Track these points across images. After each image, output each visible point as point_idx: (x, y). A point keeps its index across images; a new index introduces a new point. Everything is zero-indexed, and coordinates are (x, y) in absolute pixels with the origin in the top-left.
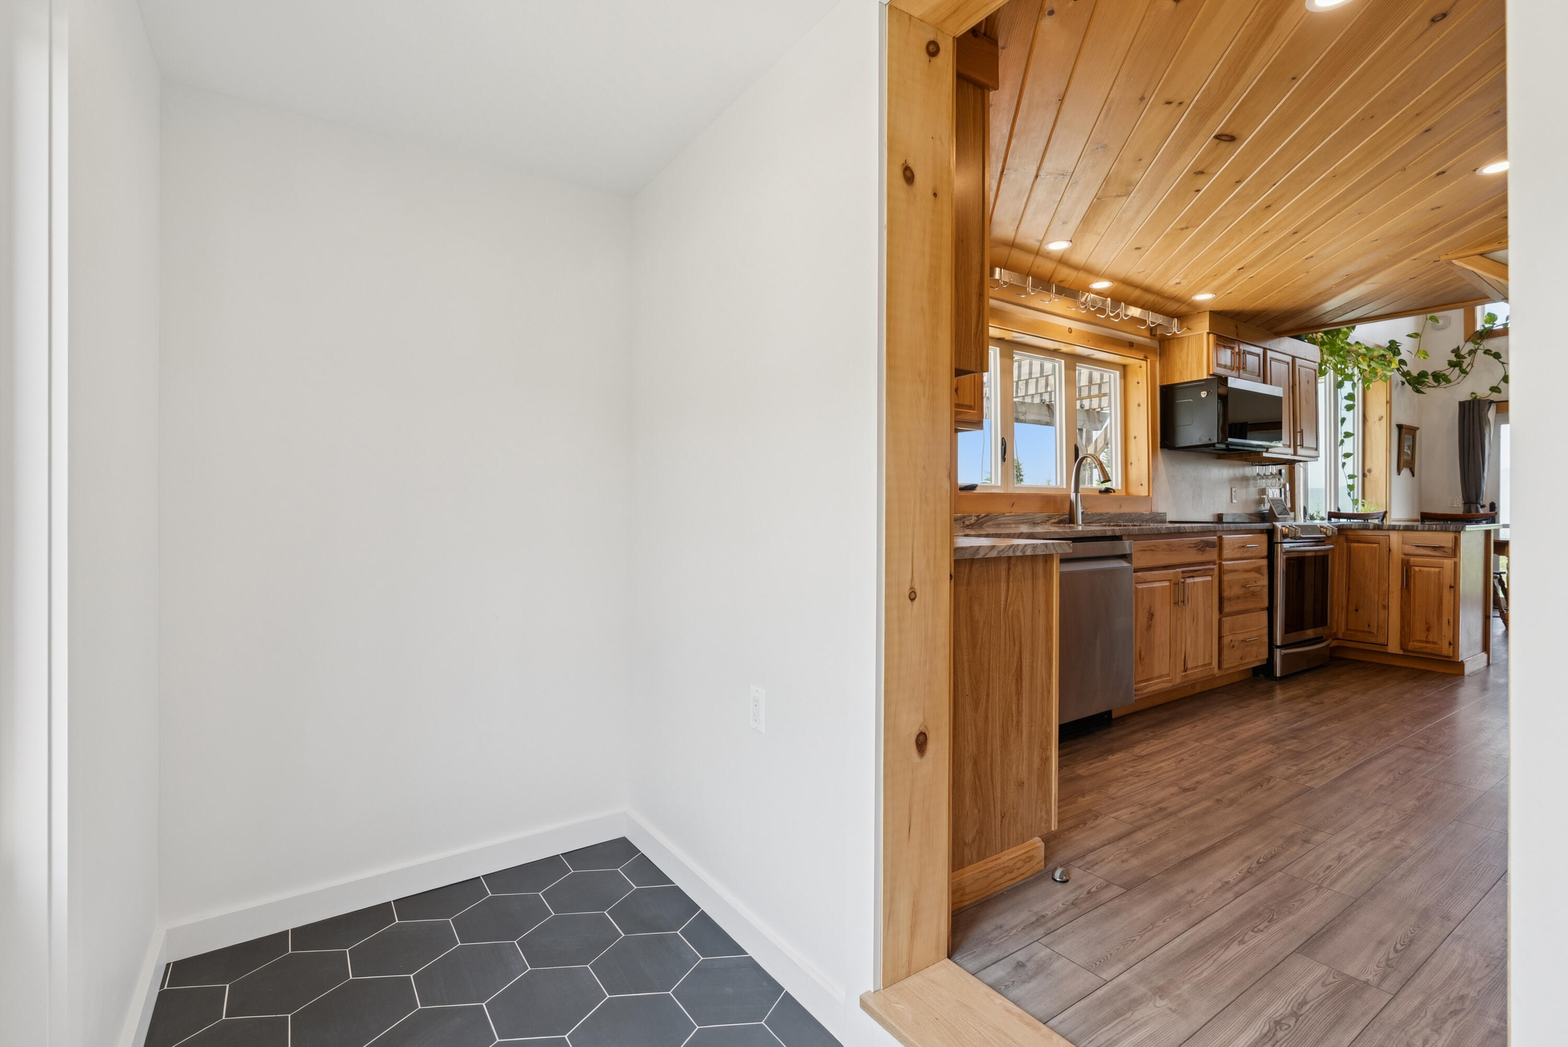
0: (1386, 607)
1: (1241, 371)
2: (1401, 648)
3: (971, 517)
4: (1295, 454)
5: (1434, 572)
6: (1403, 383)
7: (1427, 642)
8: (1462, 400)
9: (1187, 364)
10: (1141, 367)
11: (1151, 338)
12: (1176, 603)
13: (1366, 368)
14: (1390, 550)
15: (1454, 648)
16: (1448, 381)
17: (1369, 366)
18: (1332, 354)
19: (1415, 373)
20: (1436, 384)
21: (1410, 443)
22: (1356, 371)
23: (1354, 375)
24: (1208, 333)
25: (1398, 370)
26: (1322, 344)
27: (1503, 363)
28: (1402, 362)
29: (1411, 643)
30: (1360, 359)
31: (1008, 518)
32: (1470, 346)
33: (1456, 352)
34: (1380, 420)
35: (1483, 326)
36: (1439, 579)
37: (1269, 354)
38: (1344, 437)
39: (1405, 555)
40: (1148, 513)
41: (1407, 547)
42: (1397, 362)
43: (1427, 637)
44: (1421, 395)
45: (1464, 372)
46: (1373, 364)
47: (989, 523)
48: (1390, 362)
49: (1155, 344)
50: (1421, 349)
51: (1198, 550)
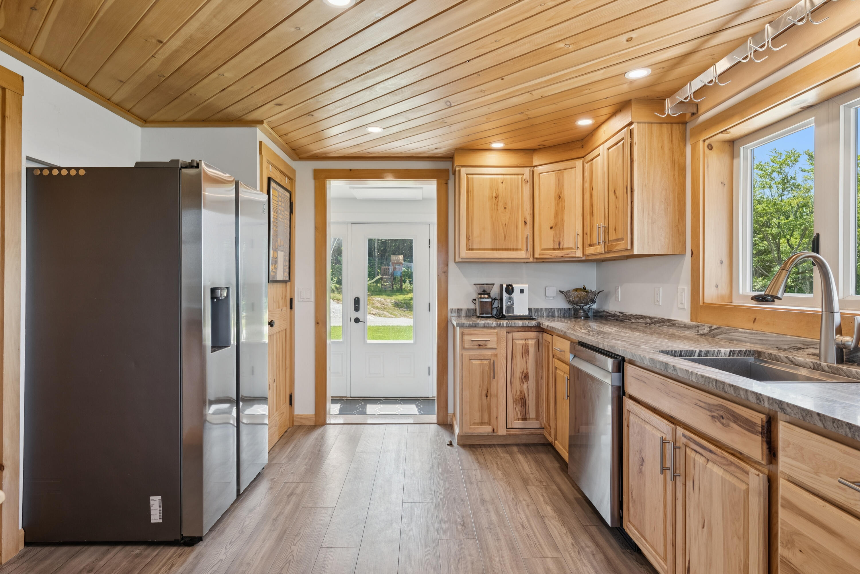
47: (721, 336)
51: (713, 417)
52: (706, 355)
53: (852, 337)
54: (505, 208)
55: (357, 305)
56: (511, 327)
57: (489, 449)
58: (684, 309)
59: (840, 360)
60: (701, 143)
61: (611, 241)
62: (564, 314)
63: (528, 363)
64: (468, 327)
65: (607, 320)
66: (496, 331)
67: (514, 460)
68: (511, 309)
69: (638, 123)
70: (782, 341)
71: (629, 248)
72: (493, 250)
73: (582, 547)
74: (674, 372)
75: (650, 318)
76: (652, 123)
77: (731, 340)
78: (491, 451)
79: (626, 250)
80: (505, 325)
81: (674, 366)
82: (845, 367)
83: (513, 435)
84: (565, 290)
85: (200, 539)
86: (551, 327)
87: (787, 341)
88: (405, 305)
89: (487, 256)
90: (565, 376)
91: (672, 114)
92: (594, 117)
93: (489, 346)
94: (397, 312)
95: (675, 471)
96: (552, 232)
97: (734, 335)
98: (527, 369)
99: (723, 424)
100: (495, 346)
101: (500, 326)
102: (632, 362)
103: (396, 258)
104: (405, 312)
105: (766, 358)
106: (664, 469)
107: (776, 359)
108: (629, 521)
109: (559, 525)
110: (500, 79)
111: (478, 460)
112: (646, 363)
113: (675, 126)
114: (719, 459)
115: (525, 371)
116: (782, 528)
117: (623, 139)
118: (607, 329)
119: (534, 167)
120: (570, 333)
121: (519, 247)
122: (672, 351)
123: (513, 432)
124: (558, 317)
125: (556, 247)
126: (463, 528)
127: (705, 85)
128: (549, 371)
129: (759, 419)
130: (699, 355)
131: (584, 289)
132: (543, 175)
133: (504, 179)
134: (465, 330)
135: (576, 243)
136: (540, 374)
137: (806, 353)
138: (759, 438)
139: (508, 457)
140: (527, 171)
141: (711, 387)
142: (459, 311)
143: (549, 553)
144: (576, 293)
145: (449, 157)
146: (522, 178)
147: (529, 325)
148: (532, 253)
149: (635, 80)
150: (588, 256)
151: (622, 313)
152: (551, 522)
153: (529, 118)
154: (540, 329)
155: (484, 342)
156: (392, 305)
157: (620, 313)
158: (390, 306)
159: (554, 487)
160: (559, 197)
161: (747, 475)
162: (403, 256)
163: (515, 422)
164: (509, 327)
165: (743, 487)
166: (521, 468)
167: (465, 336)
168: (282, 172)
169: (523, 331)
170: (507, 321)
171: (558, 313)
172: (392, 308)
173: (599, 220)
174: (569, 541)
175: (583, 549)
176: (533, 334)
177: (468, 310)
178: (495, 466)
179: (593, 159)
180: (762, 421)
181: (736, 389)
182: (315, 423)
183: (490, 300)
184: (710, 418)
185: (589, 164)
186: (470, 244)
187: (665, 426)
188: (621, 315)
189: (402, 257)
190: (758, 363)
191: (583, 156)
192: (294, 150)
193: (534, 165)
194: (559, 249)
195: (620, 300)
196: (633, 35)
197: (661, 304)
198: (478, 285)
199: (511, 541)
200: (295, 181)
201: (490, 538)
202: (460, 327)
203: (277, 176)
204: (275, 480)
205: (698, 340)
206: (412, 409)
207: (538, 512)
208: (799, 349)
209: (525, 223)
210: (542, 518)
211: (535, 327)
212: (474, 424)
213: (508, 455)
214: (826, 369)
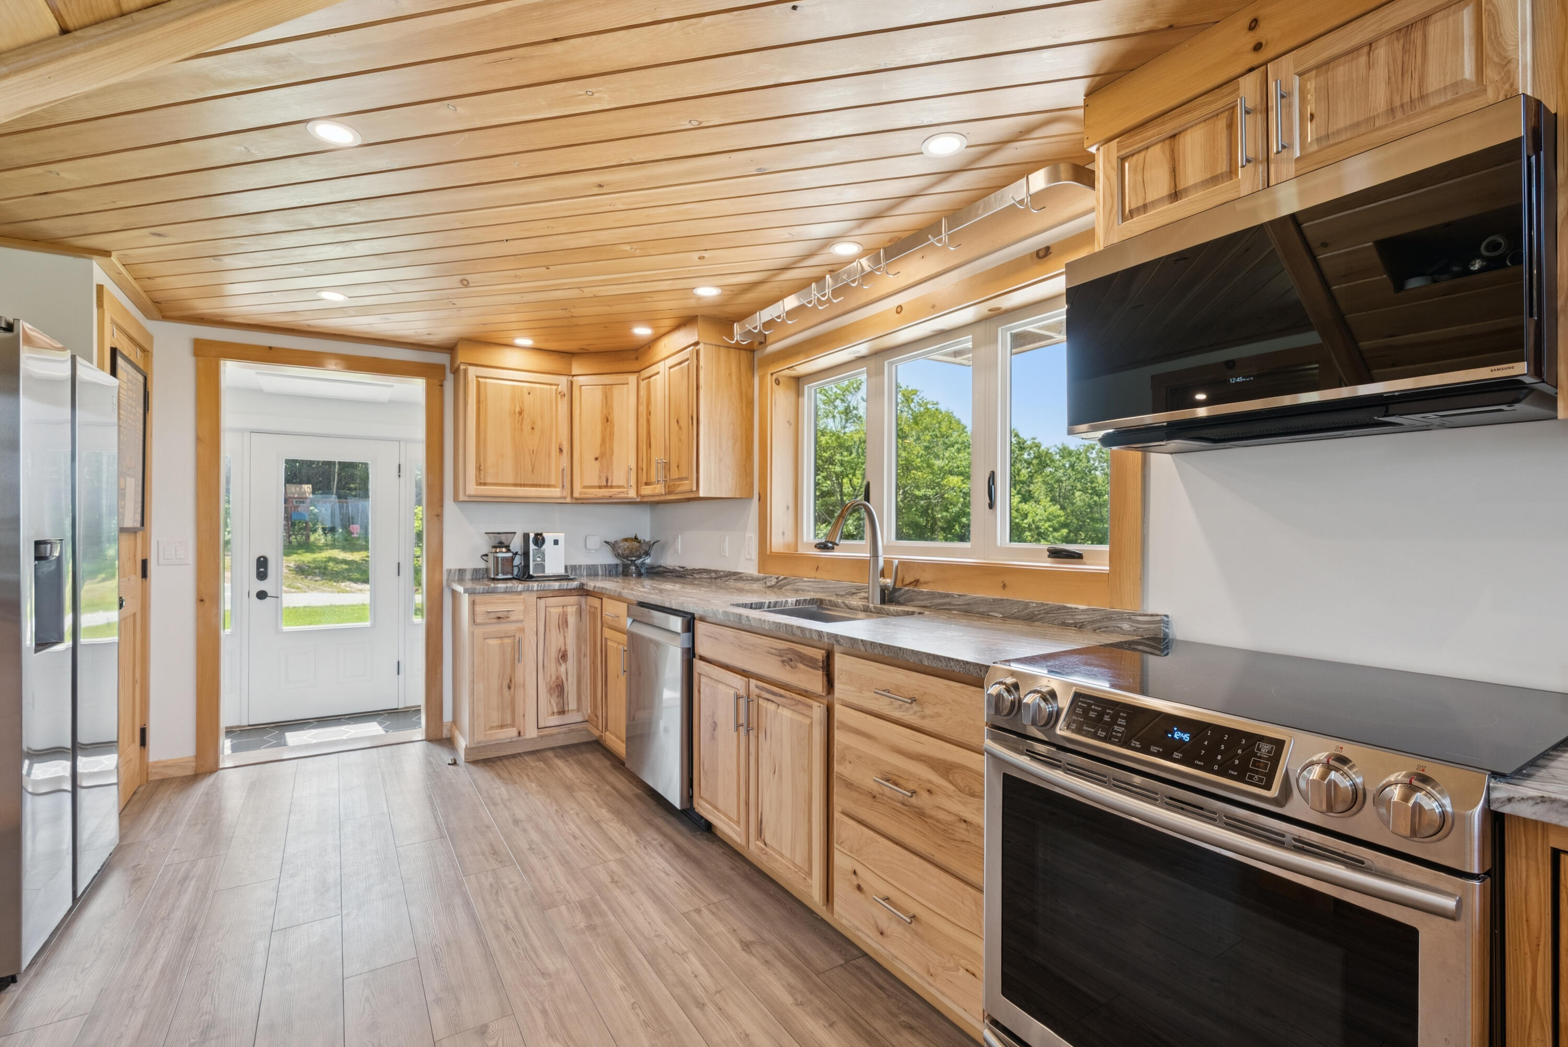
3: (771, 579)
31: (806, 584)
51: (783, 662)
52: (775, 606)
53: (891, 579)
54: (533, 428)
55: (262, 570)
56: (543, 590)
57: (513, 760)
58: (751, 560)
59: (883, 601)
60: (769, 376)
61: (673, 480)
62: (610, 572)
63: (566, 638)
64: (483, 593)
65: (664, 577)
66: (522, 597)
67: (550, 767)
68: (542, 567)
69: (705, 344)
70: (840, 587)
71: (695, 489)
72: (516, 485)
73: (648, 841)
74: (747, 623)
75: (716, 572)
76: (719, 346)
77: (797, 591)
78: (516, 762)
79: (691, 491)
80: (535, 588)
81: (747, 617)
82: (886, 607)
83: (546, 735)
84: (612, 540)
85: (13, 979)
86: (599, 587)
87: (844, 587)
88: (317, 571)
89: (507, 494)
90: (621, 647)
91: (741, 341)
92: (654, 327)
93: (513, 618)
94: (301, 582)
95: (748, 726)
96: (597, 465)
97: (800, 585)
98: (565, 645)
99: (791, 667)
100: (521, 617)
101: (528, 590)
102: (702, 619)
103: (298, 489)
104: (318, 582)
105: (827, 605)
106: (738, 726)
107: (835, 605)
108: (701, 797)
109: (619, 825)
110: (544, 268)
111: (499, 775)
112: (719, 617)
113: (743, 353)
114: (788, 702)
115: (563, 649)
116: (837, 748)
117: (687, 360)
118: (669, 586)
119: (573, 376)
120: (626, 593)
121: (553, 483)
122: (743, 604)
123: (546, 732)
124: (602, 575)
125: (602, 484)
126: (495, 857)
127: (773, 319)
128: (595, 645)
129: (819, 654)
130: (769, 607)
131: (636, 538)
132: (586, 389)
133: (532, 388)
134: (477, 597)
135: (628, 480)
136: (583, 650)
137: (858, 597)
138: (820, 673)
139: (542, 765)
140: (563, 381)
141: (782, 634)
142: (461, 572)
143: (610, 856)
144: (627, 544)
145: (450, 348)
146: (556, 390)
147: (569, 587)
148: (569, 492)
149: (704, 297)
150: (643, 496)
151: (683, 568)
152: (608, 825)
153: (573, 317)
154: (583, 591)
155: (506, 613)
156: (290, 570)
157: (680, 567)
158: (286, 573)
159: (608, 788)
160: (607, 420)
161: (810, 709)
162: (310, 486)
163: (549, 718)
164: (541, 590)
165: (807, 721)
166: (562, 774)
167: (477, 606)
168: (131, 339)
169: (560, 595)
170: (537, 583)
171: (602, 571)
172: (290, 576)
173: (658, 455)
174: (633, 838)
175: (650, 843)
176: (573, 599)
177: (476, 571)
178: (525, 778)
179: (650, 377)
180: (823, 656)
181: (802, 629)
182: (195, 771)
183: (510, 555)
184: (780, 663)
185: (646, 381)
186: (482, 477)
187: (738, 682)
188: (681, 569)
189: (308, 487)
190: (820, 611)
191: (638, 370)
192: (156, 303)
193: (573, 373)
194: (606, 487)
195: (679, 552)
196: (706, 254)
197: (727, 555)
198: (491, 535)
199: (562, 855)
200: (152, 354)
201: (534, 861)
202: (469, 594)
203: (125, 347)
204: (140, 866)
205: (766, 593)
206: (373, 729)
207: (592, 818)
208: (854, 594)
209: (561, 450)
210: (597, 823)
211: (576, 589)
212: (491, 728)
213: (542, 763)
214: (873, 610)
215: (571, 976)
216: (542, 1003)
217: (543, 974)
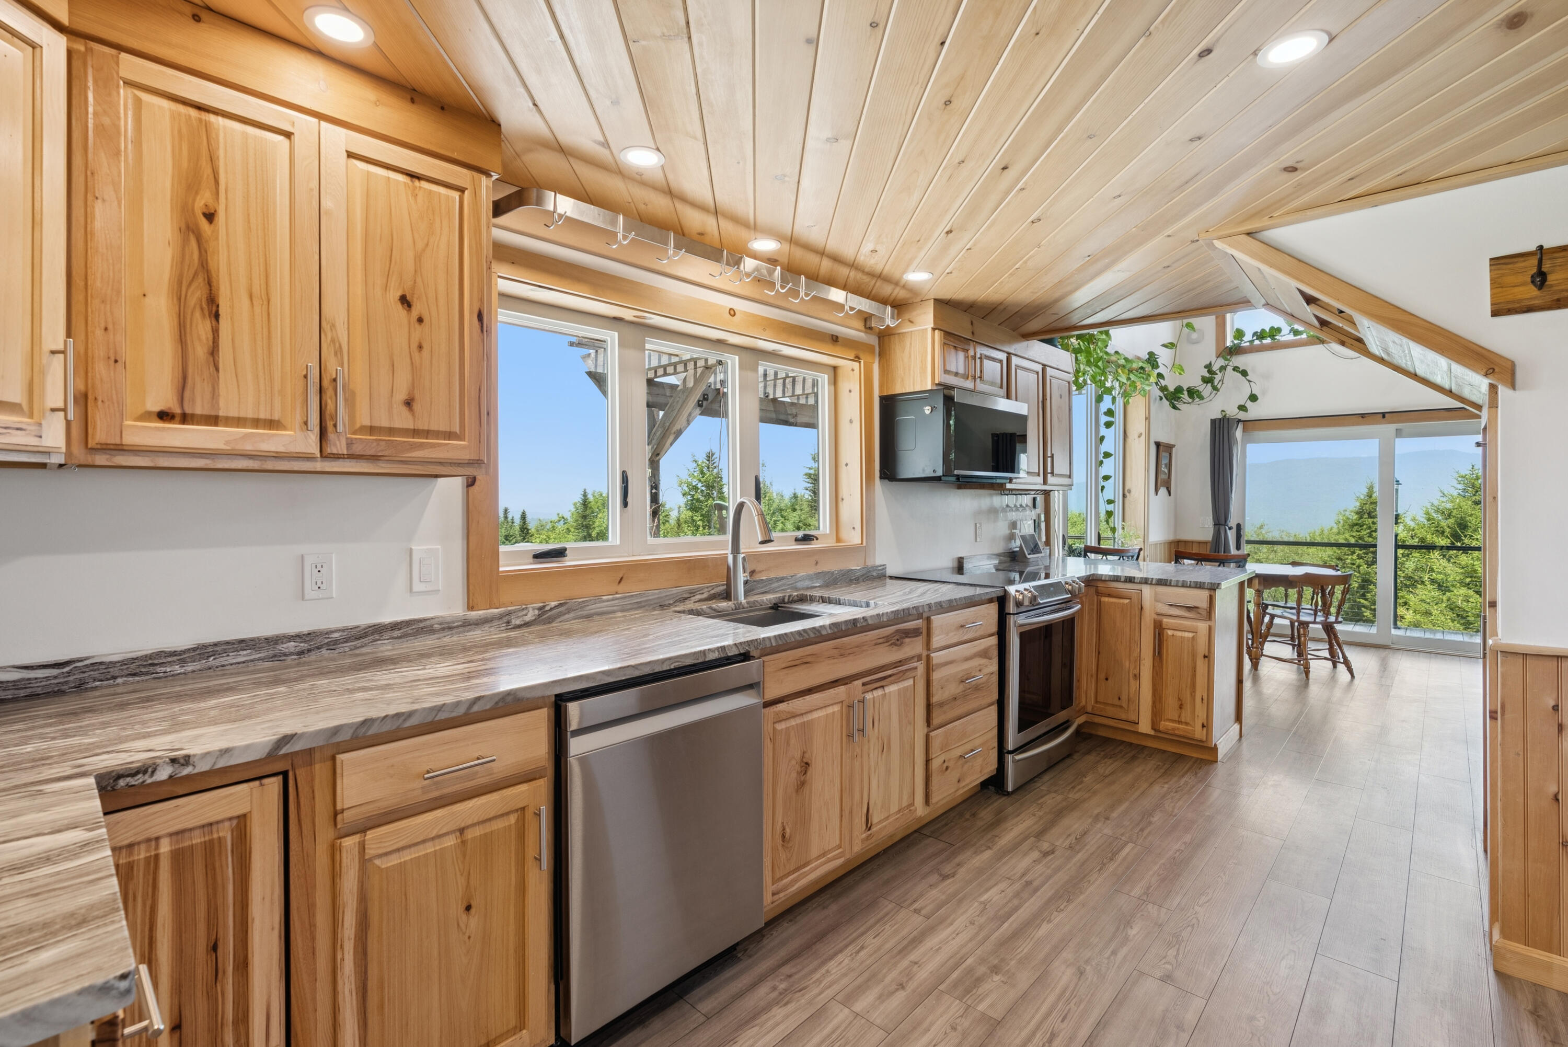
0: (1137, 677)
1: (978, 380)
2: (1153, 728)
3: (525, 612)
4: (1045, 482)
5: (1188, 638)
6: (1161, 399)
7: (1180, 722)
8: (1213, 418)
9: (909, 370)
10: (853, 370)
11: (866, 332)
12: (850, 736)
13: (1125, 381)
14: (1142, 608)
15: (1207, 731)
16: (1201, 398)
17: (1129, 379)
18: (1089, 363)
19: (1171, 388)
20: (1190, 400)
21: (1167, 461)
22: (1117, 384)
23: (1114, 388)
24: (934, 329)
25: (1157, 384)
26: (1076, 351)
27: (1249, 381)
28: (1160, 376)
29: (1162, 722)
30: (1120, 371)
31: (609, 603)
32: (1221, 362)
33: (1209, 367)
34: (1139, 437)
35: (1232, 341)
36: (1193, 646)
37: (1015, 361)
38: (1104, 457)
39: (1158, 614)
40: (858, 568)
41: (1160, 605)
42: (1155, 375)
43: (1179, 716)
44: (1177, 411)
45: (1215, 388)
46: (1132, 377)
47: (567, 616)
48: (1149, 375)
49: (873, 340)
50: (1177, 363)
58: (435, 591)
97: (593, 608)
138: (920, 638)
215: (1067, 955)
216: (1109, 958)
217: (1081, 973)
